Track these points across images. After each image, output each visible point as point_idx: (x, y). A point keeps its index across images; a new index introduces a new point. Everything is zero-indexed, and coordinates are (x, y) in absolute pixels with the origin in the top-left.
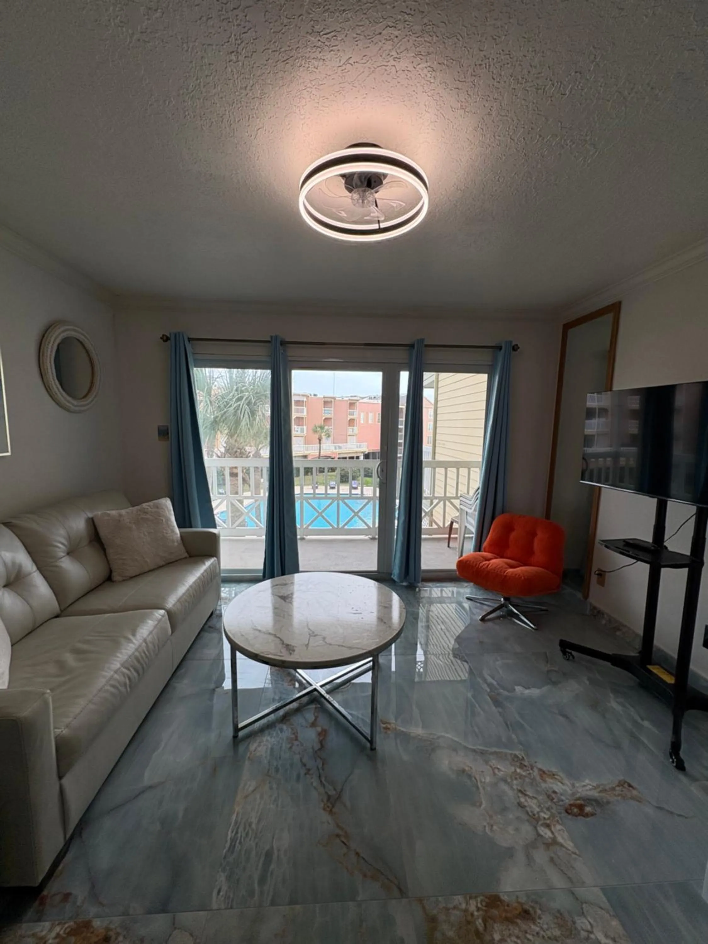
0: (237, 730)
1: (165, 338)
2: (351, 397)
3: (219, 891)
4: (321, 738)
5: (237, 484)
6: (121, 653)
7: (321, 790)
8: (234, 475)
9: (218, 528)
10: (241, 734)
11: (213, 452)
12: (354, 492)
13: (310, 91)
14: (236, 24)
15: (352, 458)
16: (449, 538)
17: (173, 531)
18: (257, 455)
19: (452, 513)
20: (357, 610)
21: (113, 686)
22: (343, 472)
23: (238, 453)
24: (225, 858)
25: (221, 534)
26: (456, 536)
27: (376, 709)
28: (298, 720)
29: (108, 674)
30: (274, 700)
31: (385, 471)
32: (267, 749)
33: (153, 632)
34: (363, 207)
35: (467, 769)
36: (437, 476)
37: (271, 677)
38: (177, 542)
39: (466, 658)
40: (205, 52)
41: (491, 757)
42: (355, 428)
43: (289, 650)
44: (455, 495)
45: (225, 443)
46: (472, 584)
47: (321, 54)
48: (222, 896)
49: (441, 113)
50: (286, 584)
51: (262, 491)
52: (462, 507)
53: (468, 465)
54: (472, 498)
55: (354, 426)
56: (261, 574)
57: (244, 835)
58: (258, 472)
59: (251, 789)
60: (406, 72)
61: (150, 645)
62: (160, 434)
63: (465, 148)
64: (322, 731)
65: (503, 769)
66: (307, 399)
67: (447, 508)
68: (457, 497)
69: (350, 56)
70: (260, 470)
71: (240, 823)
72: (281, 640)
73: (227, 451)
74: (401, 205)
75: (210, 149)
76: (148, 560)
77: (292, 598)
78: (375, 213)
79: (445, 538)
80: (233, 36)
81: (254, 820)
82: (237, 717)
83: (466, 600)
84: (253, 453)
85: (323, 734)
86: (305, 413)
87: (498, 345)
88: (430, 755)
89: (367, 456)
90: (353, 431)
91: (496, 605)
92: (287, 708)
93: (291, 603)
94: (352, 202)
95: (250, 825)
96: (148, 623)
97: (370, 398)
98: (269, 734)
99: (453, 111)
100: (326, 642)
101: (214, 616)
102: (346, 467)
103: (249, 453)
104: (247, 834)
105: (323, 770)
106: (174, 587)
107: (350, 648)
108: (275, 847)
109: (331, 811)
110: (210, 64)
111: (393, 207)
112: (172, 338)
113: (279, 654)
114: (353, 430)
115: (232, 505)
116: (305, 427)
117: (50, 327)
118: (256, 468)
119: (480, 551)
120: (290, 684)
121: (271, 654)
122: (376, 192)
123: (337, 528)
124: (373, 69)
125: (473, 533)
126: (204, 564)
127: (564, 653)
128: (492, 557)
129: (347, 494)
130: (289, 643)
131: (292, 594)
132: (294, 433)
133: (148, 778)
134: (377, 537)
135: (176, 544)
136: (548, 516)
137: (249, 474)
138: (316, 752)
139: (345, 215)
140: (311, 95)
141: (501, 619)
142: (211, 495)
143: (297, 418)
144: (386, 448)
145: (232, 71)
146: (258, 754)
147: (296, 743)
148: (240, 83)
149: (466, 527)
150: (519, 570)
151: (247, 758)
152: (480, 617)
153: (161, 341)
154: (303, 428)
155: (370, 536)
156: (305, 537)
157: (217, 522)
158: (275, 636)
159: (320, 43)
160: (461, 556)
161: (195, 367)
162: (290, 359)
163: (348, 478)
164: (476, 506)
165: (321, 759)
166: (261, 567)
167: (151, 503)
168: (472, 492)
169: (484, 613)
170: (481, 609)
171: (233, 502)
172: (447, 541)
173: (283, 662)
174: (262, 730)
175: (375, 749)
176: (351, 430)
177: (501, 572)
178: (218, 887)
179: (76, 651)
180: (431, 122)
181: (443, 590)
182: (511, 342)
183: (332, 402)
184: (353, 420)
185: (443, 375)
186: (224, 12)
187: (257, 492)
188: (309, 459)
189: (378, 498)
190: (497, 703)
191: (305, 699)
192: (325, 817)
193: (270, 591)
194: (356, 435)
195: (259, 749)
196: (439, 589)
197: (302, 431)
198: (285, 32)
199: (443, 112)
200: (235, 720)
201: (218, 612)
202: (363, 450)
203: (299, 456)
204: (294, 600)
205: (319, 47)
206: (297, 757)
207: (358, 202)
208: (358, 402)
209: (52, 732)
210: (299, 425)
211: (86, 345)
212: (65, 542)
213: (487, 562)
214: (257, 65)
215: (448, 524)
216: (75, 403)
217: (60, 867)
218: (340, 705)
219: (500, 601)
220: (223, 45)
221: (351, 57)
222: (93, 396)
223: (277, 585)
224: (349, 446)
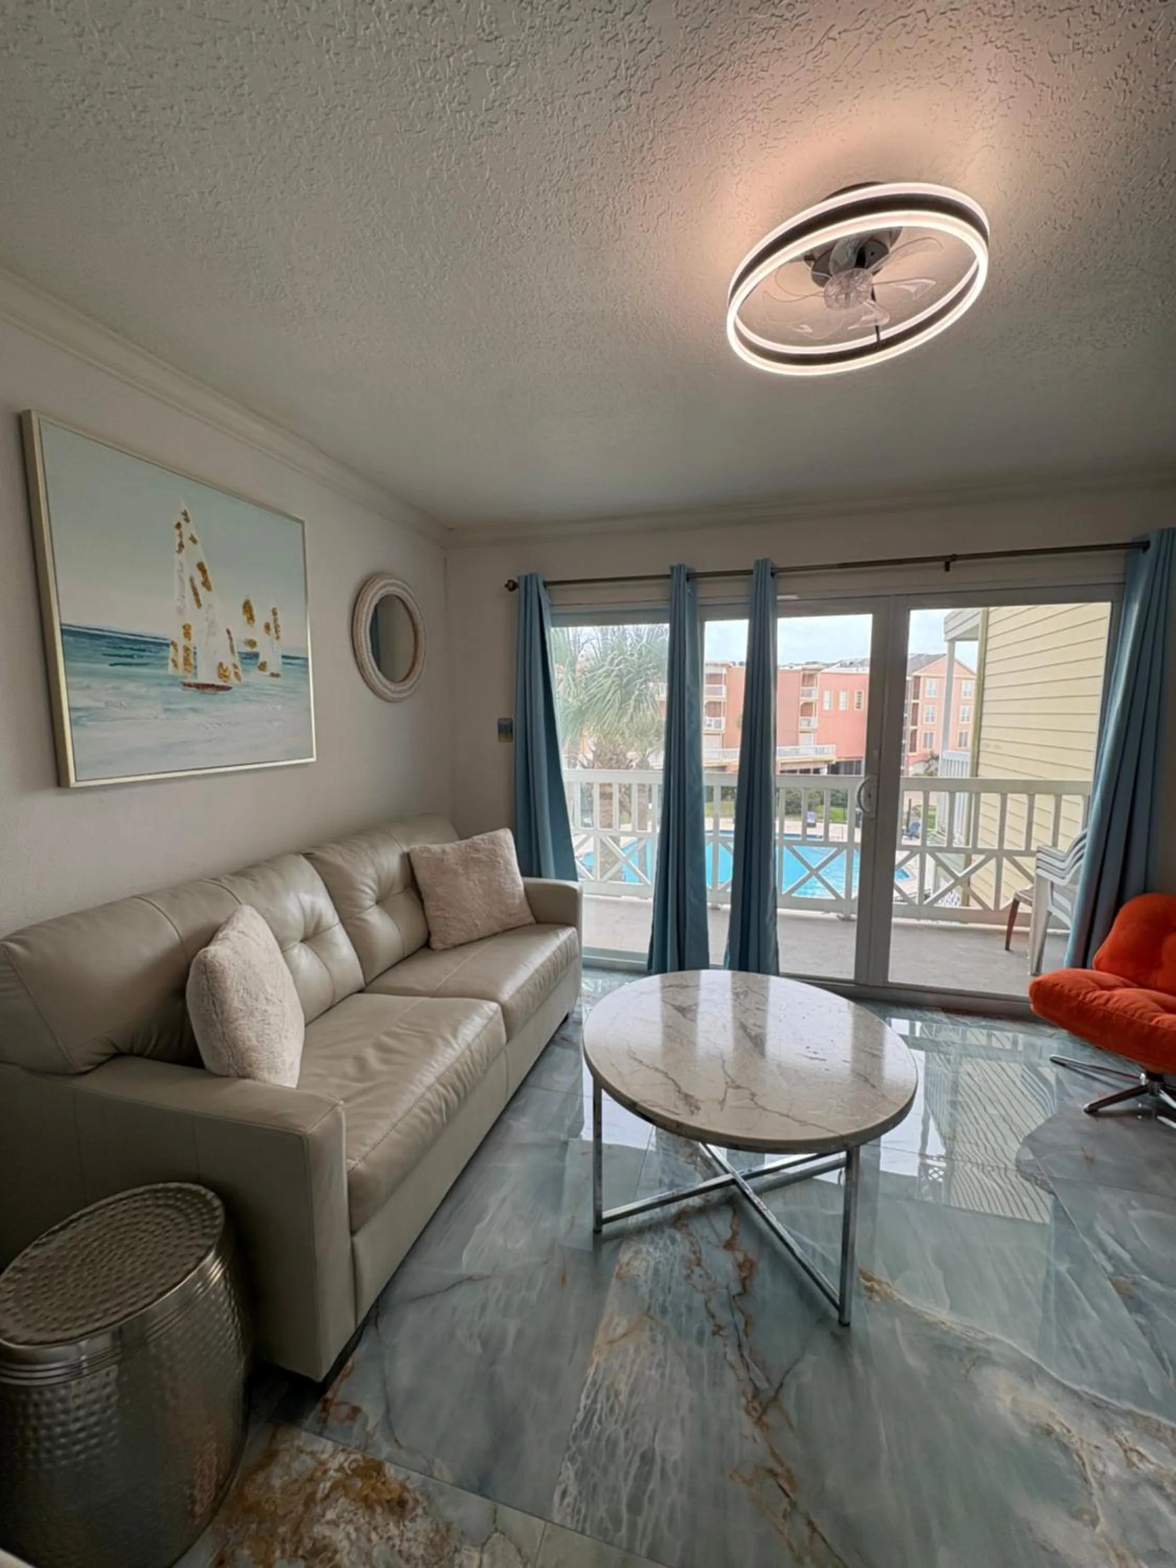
0: (599, 1221)
1: (511, 585)
2: (807, 663)
3: (564, 1494)
4: (743, 1275)
5: (611, 811)
6: (437, 1061)
7: (742, 1373)
8: (606, 796)
9: (580, 879)
10: (606, 1228)
11: (576, 759)
12: (810, 831)
13: (752, 117)
14: (627, 41)
15: (807, 771)
16: (1009, 933)
17: (514, 881)
18: (643, 764)
19: (1016, 884)
20: (815, 1053)
21: (424, 1110)
22: (790, 796)
23: (614, 761)
24: (575, 1438)
25: (584, 890)
26: (1026, 929)
27: (853, 1246)
28: (700, 1227)
29: (419, 1090)
30: (661, 1183)
31: (875, 797)
32: (648, 1267)
33: (481, 1036)
34: (847, 306)
35: (1057, 1428)
36: (983, 809)
37: (657, 1142)
38: (520, 898)
39: (1051, 1186)
40: (579, 108)
41: (1121, 1421)
42: (812, 718)
43: (690, 1105)
44: (1023, 849)
45: (595, 745)
46: (1064, 1033)
47: (775, 41)
48: (568, 1505)
49: (1025, 75)
50: (686, 987)
51: (650, 823)
52: (1040, 872)
53: (1057, 790)
54: (1068, 855)
55: (811, 715)
56: (645, 962)
57: (606, 1409)
58: (644, 792)
59: (620, 1331)
60: (949, 14)
61: (477, 1057)
62: (500, 731)
63: (1078, 135)
64: (745, 1261)
65: (1153, 1459)
66: (728, 671)
67: (1004, 872)
68: (1027, 853)
69: (832, 23)
70: (647, 789)
71: (601, 1385)
72: (676, 1084)
73: (597, 756)
74: (927, 285)
75: (582, 271)
76: (478, 923)
77: (695, 1011)
78: (872, 314)
79: (1000, 932)
80: (622, 65)
81: (624, 1388)
82: (600, 1199)
83: (1049, 1063)
84: (637, 761)
85: (746, 1268)
86: (724, 696)
87: (1138, 540)
88: (968, 1371)
89: (834, 769)
90: (808, 725)
91: (1128, 1087)
92: (684, 1202)
93: (694, 1020)
94: (826, 301)
95: (616, 1396)
96: (473, 1020)
97: (843, 665)
98: (652, 1242)
99: (1054, 62)
100: (756, 1104)
101: (570, 1020)
102: (795, 789)
103: (631, 761)
104: (612, 1409)
105: (747, 1335)
106: (511, 968)
107: (803, 1123)
108: (658, 1450)
109: (759, 1418)
110: (585, 127)
111: (909, 294)
112: (522, 586)
113: (672, 1109)
114: (809, 723)
115: (603, 844)
116: (723, 719)
117: (367, 581)
118: (641, 787)
119: (1084, 966)
120: (689, 1160)
121: (660, 1106)
122: (874, 273)
124: (878, 32)
125: (1068, 928)
126: (557, 936)
128: (1117, 983)
129: (798, 836)
130: (691, 1093)
131: (696, 1005)
132: (705, 729)
133: (468, 1262)
135: (517, 901)
137: (630, 796)
138: (734, 1297)
139: (810, 330)
140: (755, 124)
141: (1140, 1117)
142: (572, 827)
143: (710, 703)
144: (876, 753)
145: (619, 127)
146: (634, 1272)
147: (698, 1270)
148: (631, 143)
149: (1050, 914)
151: (614, 1274)
152: (1086, 1106)
153: (507, 589)
154: (720, 722)
155: (842, 915)
156: (719, 906)
157: (578, 869)
158: (666, 1074)
159: (774, 19)
160: (1037, 972)
161: (554, 626)
162: (701, 602)
163: (799, 806)
164: (1078, 871)
165: (743, 1313)
166: (646, 950)
167: (485, 836)
168: (1064, 845)
169: (1096, 1099)
170: (1088, 1088)
171: (604, 839)
172: (1004, 937)
173: (679, 1125)
174: (641, 1231)
175: (848, 1325)
176: (806, 723)
177: (1140, 1017)
178: (563, 1486)
179: (381, 1048)
180: (1001, 101)
181: (992, 1034)
184: (811, 704)
185: (999, 613)
186: (609, 28)
187: (642, 825)
188: (729, 772)
189: (859, 847)
190: (1134, 1303)
191: (715, 1195)
192: (748, 1426)
193: (658, 995)
194: (815, 730)
195: (636, 1263)
196: (985, 1031)
197: (718, 724)
198: (710, 23)
199: (1028, 73)
200: (598, 1202)
201: (575, 1016)
202: (827, 758)
203: (713, 768)
204: (699, 1017)
205: (773, 28)
206: (699, 1299)
207: (837, 300)
208: (819, 673)
209: (344, 1163)
210: (714, 716)
211: (409, 605)
212: (374, 887)
213: (1107, 993)
214: (661, 101)
215: (1005, 903)
216: (392, 687)
217: (349, 1363)
218: (778, 1220)
219: (1138, 1078)
220: (606, 87)
221: (833, 26)
222: (416, 677)
223: (670, 986)
224: (801, 751)
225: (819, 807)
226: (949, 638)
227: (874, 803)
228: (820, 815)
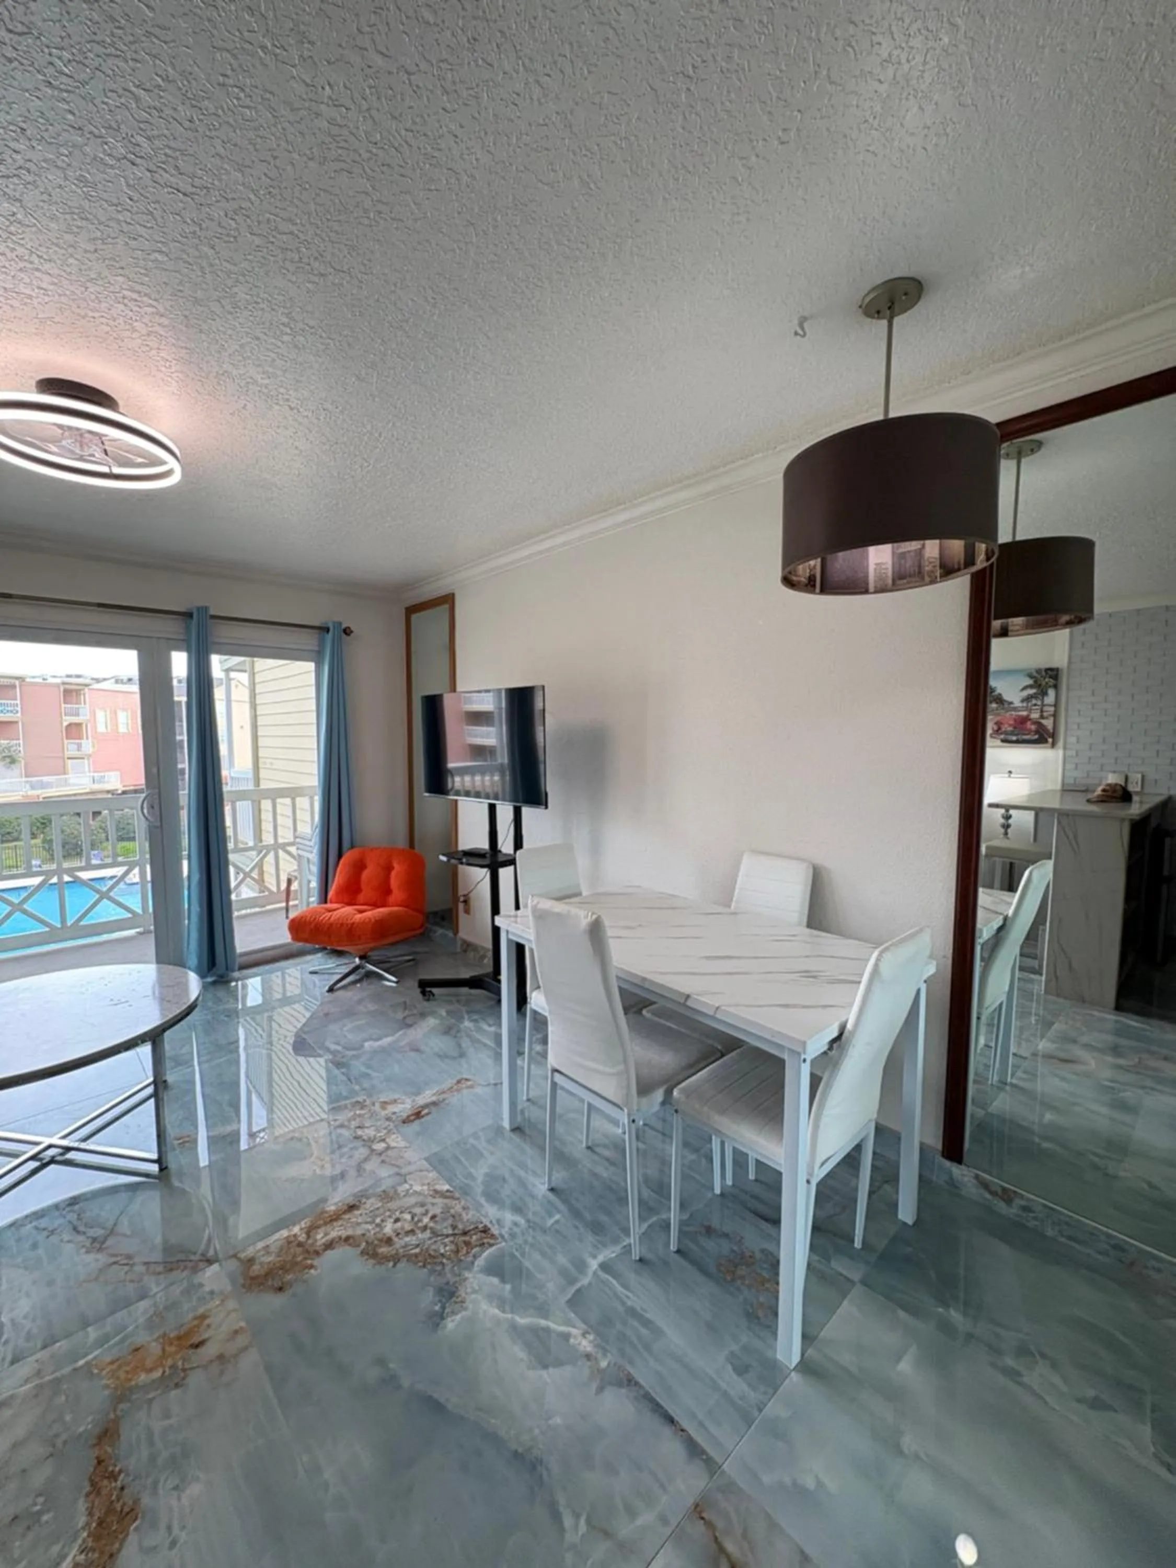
2: (68, 676)
7: (80, 1238)
16: (287, 906)
19: (288, 866)
26: (296, 902)
31: (157, 807)
42: (84, 742)
44: (290, 840)
52: (300, 852)
54: (311, 835)
55: (80, 738)
67: (281, 863)
68: (292, 842)
79: (280, 909)
83: (309, 974)
87: (324, 626)
90: (79, 750)
91: (348, 970)
97: (117, 682)
109: (100, 1249)
114: (79, 747)
119: (326, 902)
123: (62, 928)
127: (423, 993)
128: (338, 907)
134: (152, 928)
136: (412, 844)
144: (155, 770)
150: (369, 914)
152: (327, 989)
155: (139, 930)
169: (332, 984)
170: (328, 980)
172: (284, 912)
175: (166, 1168)
176: (74, 747)
182: (340, 624)
183: (14, 687)
184: (79, 725)
192: (90, 1258)
194: (89, 756)
202: (109, 786)
208: (86, 690)
213: (333, 914)
215: (283, 886)
219: (353, 962)
224: (72, 781)
225: (105, 844)
226: (226, 667)
227: (158, 813)
228: (106, 853)
